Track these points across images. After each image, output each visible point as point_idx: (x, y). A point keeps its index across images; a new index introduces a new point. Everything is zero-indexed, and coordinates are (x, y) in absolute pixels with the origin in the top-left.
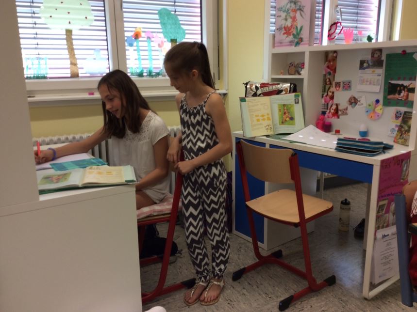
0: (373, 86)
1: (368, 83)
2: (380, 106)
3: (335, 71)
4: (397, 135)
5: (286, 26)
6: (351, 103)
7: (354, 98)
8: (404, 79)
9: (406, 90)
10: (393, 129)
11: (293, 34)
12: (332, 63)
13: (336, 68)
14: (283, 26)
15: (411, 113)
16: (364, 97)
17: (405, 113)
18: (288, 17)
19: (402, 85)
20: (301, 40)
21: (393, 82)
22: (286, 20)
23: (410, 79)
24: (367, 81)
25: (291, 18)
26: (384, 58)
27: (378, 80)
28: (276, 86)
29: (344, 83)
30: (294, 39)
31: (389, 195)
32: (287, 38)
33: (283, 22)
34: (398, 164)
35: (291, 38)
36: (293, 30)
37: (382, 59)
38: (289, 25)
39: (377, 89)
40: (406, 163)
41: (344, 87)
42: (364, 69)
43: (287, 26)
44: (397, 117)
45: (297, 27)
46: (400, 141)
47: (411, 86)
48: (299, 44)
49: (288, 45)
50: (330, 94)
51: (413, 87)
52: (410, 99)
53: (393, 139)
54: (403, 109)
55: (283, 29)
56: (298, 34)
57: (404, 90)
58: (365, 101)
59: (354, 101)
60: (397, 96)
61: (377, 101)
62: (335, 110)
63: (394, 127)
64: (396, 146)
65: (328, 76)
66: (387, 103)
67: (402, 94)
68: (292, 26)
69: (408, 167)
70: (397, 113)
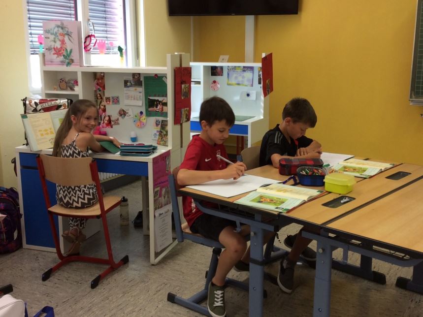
0: (136, 101)
1: (133, 98)
2: (144, 116)
3: (104, 88)
4: (159, 139)
5: (55, 47)
6: (121, 115)
7: (123, 111)
8: (159, 96)
9: (161, 104)
10: (155, 134)
11: (64, 55)
12: (100, 81)
13: (104, 85)
14: (53, 47)
15: (167, 121)
16: (130, 109)
17: (162, 121)
18: (56, 39)
19: (158, 100)
20: (72, 61)
21: (151, 98)
22: (55, 42)
23: (163, 96)
24: (132, 97)
25: (60, 40)
26: (142, 79)
27: (140, 96)
28: (54, 102)
29: (113, 98)
30: (65, 59)
31: (160, 183)
32: (58, 58)
33: (53, 43)
34: (163, 160)
35: (62, 58)
36: (63, 51)
37: (141, 80)
38: (59, 47)
39: (140, 103)
40: (168, 158)
41: (113, 101)
42: (128, 87)
43: (57, 48)
44: (157, 125)
45: (66, 49)
46: (162, 143)
47: (164, 101)
48: (71, 64)
49: (60, 64)
50: (102, 107)
51: (166, 102)
52: (164, 111)
53: (156, 142)
54: (161, 119)
55: (53, 50)
56: (69, 55)
57: (159, 104)
58: (132, 112)
59: (123, 113)
60: (155, 108)
61: (141, 113)
62: (108, 121)
63: (156, 132)
64: (159, 147)
65: (99, 92)
66: (149, 114)
67: (158, 107)
68: (61, 47)
69: (169, 161)
70: (157, 121)
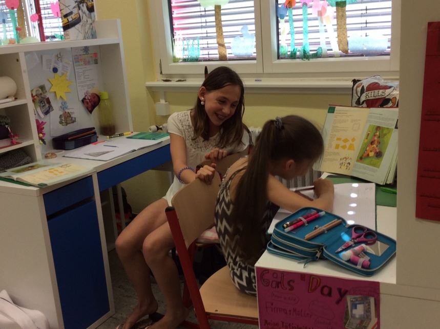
28: (384, 90)
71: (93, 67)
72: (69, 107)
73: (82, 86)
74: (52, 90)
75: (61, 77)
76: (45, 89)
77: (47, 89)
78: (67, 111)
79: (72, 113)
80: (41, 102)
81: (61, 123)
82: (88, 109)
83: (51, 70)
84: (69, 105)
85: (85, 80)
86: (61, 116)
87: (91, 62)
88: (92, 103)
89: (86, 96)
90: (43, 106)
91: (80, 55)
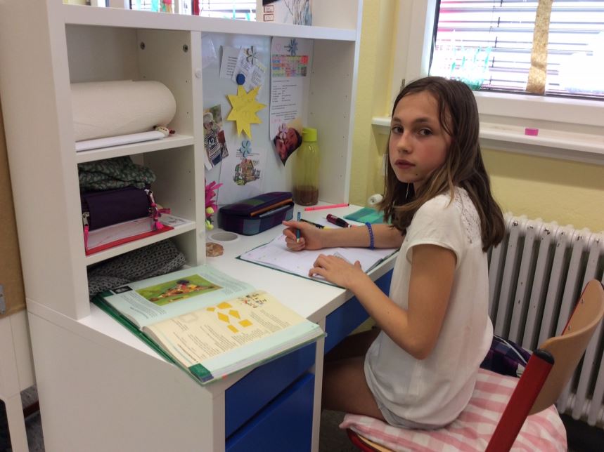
71: (297, 80)
72: (253, 152)
73: (278, 114)
74: (230, 118)
75: (248, 93)
76: (219, 114)
77: (223, 114)
78: (248, 158)
79: (257, 162)
80: (210, 139)
81: (236, 179)
82: (280, 156)
83: (234, 79)
84: (253, 148)
85: (284, 103)
86: (237, 168)
87: (297, 72)
88: (288, 146)
89: (280, 132)
90: (213, 147)
91: (283, 56)
